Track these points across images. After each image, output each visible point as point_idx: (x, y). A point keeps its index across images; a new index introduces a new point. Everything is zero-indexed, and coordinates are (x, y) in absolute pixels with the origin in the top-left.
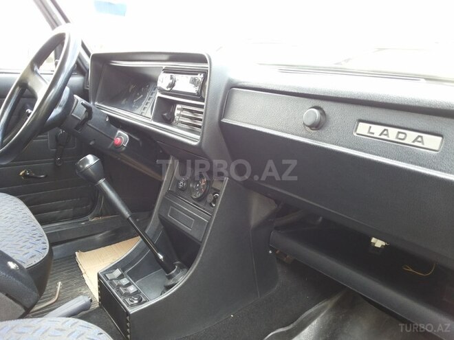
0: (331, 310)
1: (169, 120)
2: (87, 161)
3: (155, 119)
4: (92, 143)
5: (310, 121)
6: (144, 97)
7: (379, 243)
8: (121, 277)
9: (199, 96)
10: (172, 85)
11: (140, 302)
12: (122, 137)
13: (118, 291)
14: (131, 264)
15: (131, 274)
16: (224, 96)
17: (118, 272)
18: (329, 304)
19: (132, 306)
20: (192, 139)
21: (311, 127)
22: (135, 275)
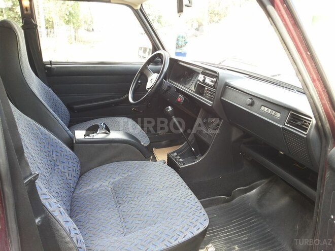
0: (267, 183)
1: (201, 94)
2: (168, 109)
3: (196, 92)
4: (168, 100)
5: (248, 103)
6: (191, 79)
7: (281, 153)
8: (176, 156)
9: (214, 87)
10: (204, 80)
11: (184, 164)
12: (181, 98)
13: (176, 160)
14: (180, 152)
15: (180, 156)
16: (223, 89)
17: (175, 154)
18: (265, 181)
19: (181, 165)
20: (209, 103)
21: (249, 105)
22: (182, 157)
